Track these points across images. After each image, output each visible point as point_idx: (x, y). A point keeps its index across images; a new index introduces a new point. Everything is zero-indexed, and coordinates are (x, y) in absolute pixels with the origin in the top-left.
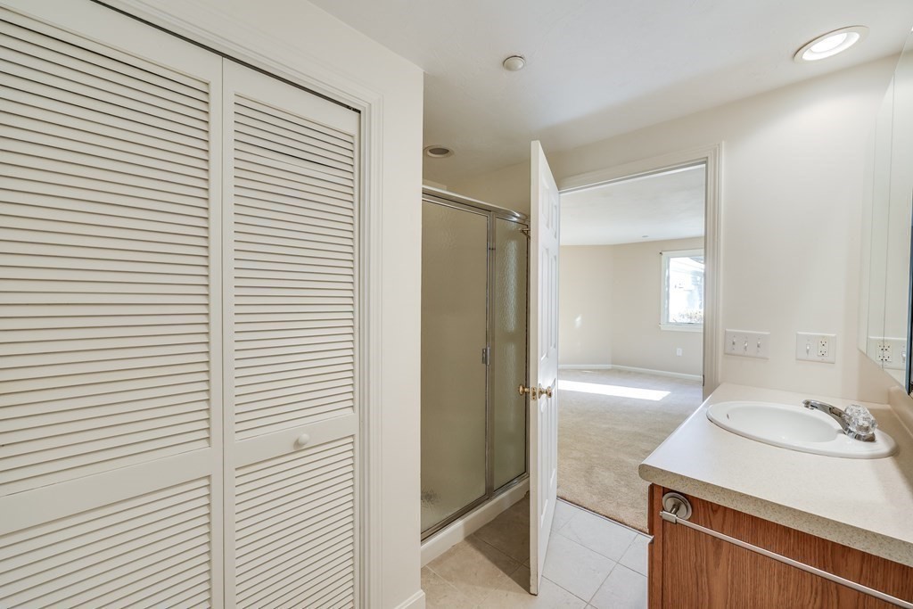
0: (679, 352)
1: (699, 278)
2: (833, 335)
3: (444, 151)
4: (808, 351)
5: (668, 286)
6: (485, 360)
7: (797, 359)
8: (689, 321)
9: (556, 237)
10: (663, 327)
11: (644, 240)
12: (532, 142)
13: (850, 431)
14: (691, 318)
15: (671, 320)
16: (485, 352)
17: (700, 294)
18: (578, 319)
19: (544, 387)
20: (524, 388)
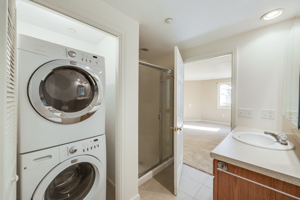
0: (223, 116)
1: (229, 91)
2: (274, 110)
3: (146, 50)
4: (265, 115)
6: (159, 118)
7: (262, 118)
8: (226, 105)
9: (183, 78)
10: (218, 108)
11: (212, 79)
12: (175, 47)
13: (279, 142)
15: (220, 105)
16: (159, 116)
17: (230, 97)
18: (190, 105)
19: (179, 127)
20: (172, 127)
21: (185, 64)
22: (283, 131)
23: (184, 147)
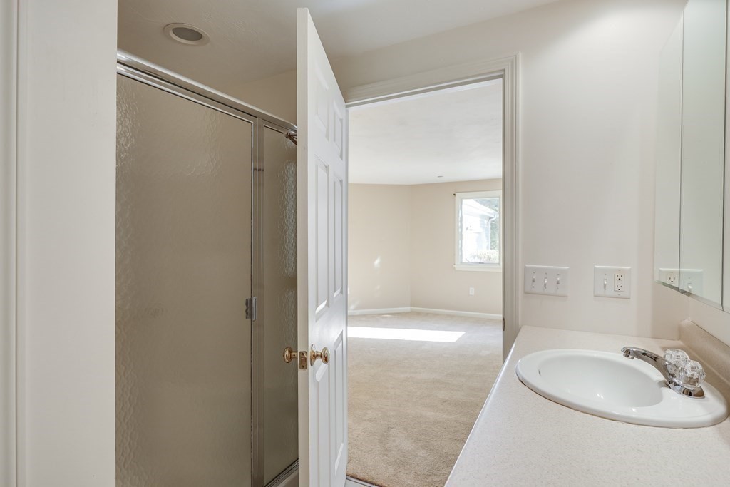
0: (472, 291)
1: (486, 222)
2: (629, 268)
3: (196, 36)
4: (605, 286)
5: (461, 227)
6: (249, 314)
7: (595, 296)
8: (479, 261)
9: (341, 157)
10: (457, 268)
11: (440, 180)
12: (298, 9)
13: (676, 385)
14: (481, 258)
15: (464, 261)
16: (249, 303)
17: (487, 237)
18: (377, 262)
19: (319, 350)
20: (290, 352)
21: (351, 109)
22: (655, 337)
23: (351, 408)
